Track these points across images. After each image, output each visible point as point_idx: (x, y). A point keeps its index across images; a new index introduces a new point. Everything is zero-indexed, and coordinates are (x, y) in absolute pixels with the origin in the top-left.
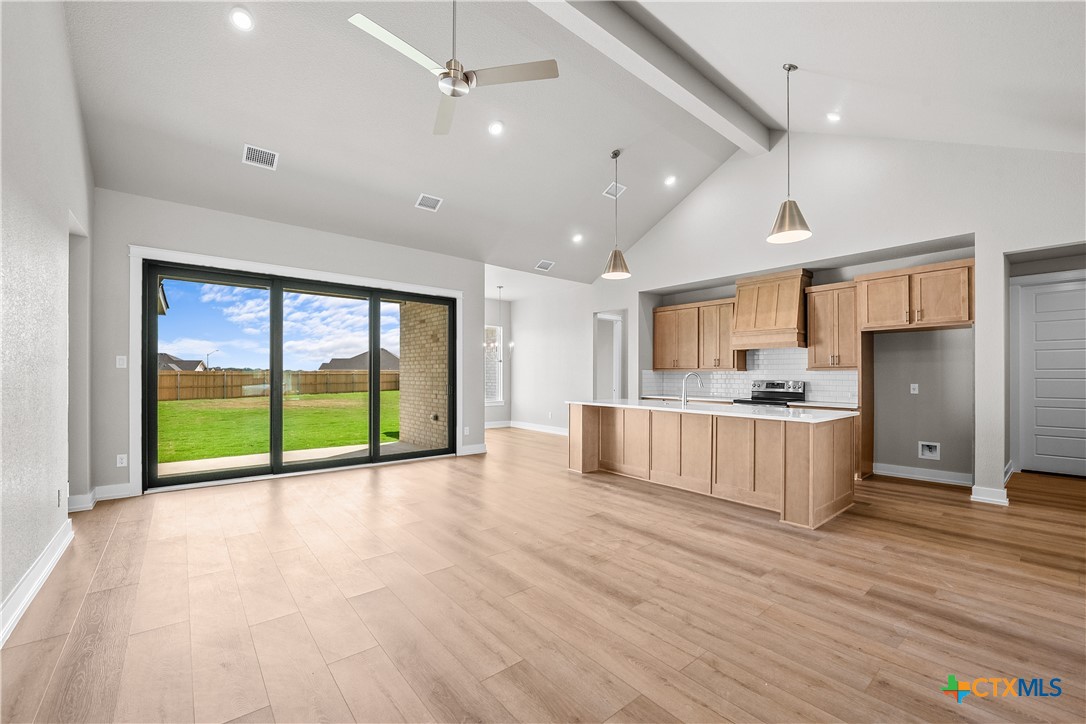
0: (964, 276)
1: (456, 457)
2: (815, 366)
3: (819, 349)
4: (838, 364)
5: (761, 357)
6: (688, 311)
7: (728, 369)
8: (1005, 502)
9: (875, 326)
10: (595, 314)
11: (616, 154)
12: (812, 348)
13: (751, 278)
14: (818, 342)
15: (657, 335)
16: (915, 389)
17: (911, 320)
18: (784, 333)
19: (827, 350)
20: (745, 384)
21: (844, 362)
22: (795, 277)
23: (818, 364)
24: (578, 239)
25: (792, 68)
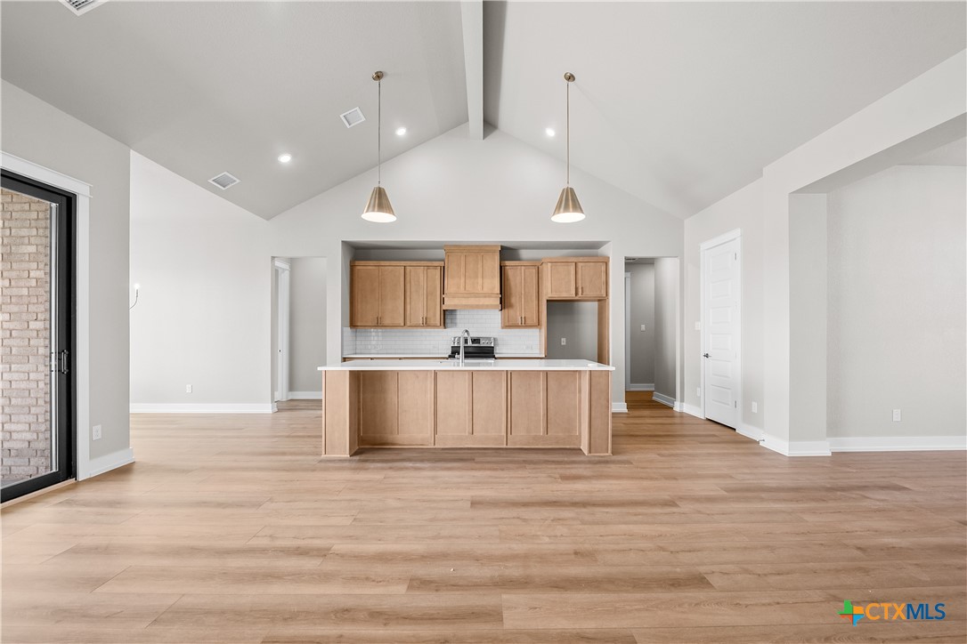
0: (603, 268)
1: (78, 484)
2: (508, 325)
3: (511, 311)
4: (525, 325)
5: (458, 317)
6: (393, 270)
7: (435, 326)
8: (626, 411)
9: (556, 296)
10: (273, 258)
11: (379, 76)
12: (506, 310)
13: (459, 246)
14: (511, 306)
15: (356, 290)
16: (564, 341)
17: (576, 294)
18: (489, 297)
19: (517, 313)
20: (444, 339)
21: (529, 322)
22: (494, 252)
23: (510, 323)
24: (285, 159)
25: (570, 78)
